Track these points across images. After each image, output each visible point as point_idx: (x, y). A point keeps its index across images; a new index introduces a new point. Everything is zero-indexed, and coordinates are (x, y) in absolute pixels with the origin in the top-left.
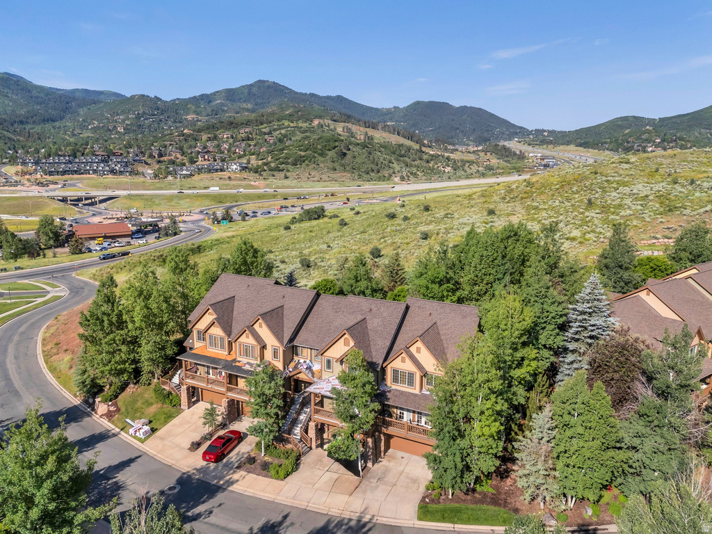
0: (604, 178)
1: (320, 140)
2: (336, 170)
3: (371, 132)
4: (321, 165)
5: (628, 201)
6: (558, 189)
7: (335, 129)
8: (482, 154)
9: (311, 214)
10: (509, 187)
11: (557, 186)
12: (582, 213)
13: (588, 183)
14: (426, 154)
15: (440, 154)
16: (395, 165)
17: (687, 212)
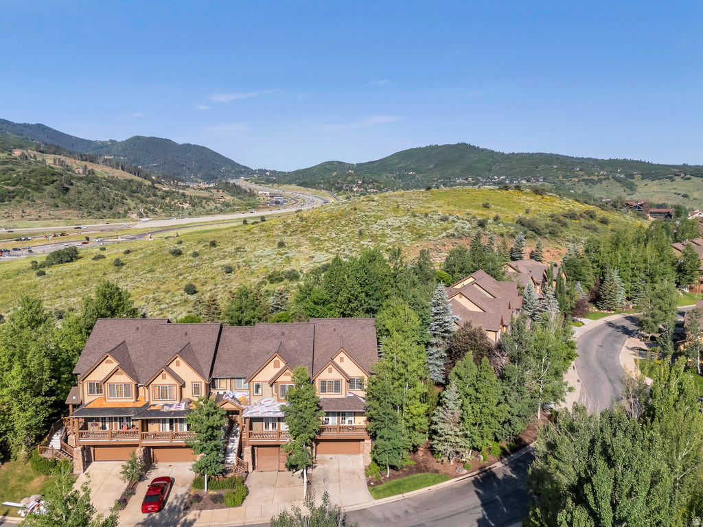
0: (363, 214)
1: (33, 174)
2: (58, 206)
3: (90, 166)
4: (38, 201)
5: (388, 231)
6: (329, 223)
7: (44, 160)
8: (214, 191)
9: (61, 256)
10: (285, 222)
11: (328, 221)
12: (357, 242)
13: (352, 218)
14: (160, 190)
15: (174, 190)
16: (129, 201)
17: (431, 237)
